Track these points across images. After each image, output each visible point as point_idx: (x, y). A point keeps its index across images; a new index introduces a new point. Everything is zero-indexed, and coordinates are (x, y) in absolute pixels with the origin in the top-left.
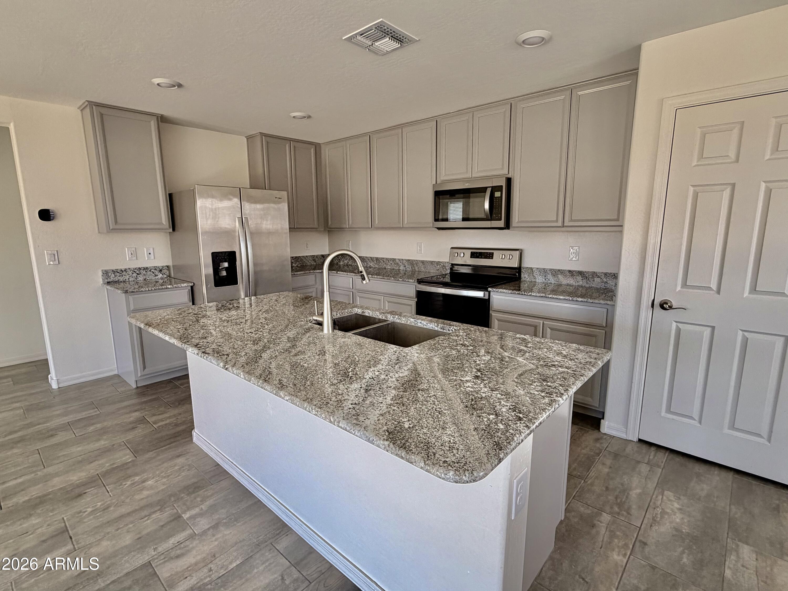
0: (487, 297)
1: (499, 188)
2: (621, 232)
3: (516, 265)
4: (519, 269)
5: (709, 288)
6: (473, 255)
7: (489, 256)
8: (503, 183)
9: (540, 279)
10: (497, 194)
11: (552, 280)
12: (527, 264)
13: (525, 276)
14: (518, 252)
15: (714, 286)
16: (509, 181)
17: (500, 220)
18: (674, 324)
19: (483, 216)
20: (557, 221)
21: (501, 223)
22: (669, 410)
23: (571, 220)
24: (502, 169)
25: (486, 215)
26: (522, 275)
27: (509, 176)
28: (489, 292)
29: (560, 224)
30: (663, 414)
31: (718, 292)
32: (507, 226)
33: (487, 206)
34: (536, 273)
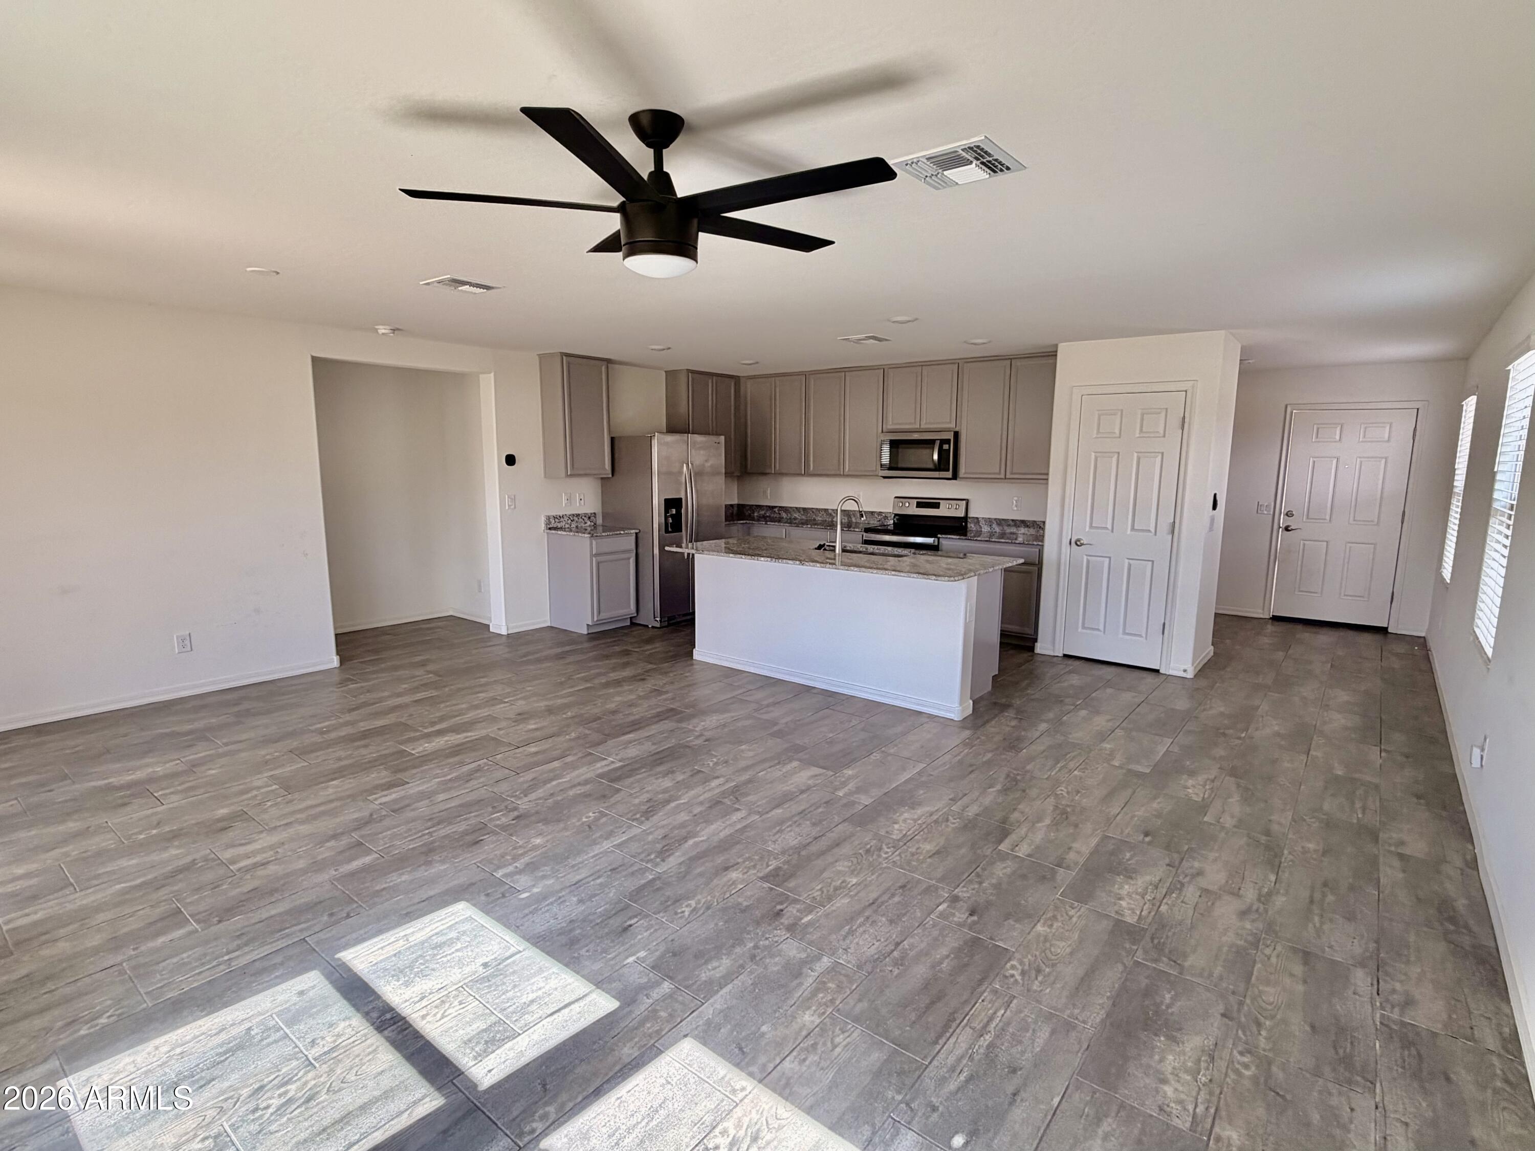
0: (936, 543)
1: (948, 441)
2: (1047, 484)
3: (963, 515)
4: (965, 519)
5: (1106, 528)
6: (920, 505)
7: (936, 506)
8: (951, 436)
9: (985, 529)
10: (946, 447)
11: (997, 529)
12: (972, 514)
13: (971, 526)
14: (964, 502)
15: (1109, 526)
16: (956, 435)
17: (948, 470)
18: (1085, 558)
19: (931, 466)
20: (1000, 473)
21: (949, 474)
22: (1084, 627)
23: (1012, 473)
24: (950, 422)
25: (935, 464)
26: (969, 525)
27: (957, 429)
28: (939, 539)
29: (1003, 476)
30: (1080, 630)
31: (1112, 531)
32: (955, 477)
33: (936, 457)
34: (982, 523)
